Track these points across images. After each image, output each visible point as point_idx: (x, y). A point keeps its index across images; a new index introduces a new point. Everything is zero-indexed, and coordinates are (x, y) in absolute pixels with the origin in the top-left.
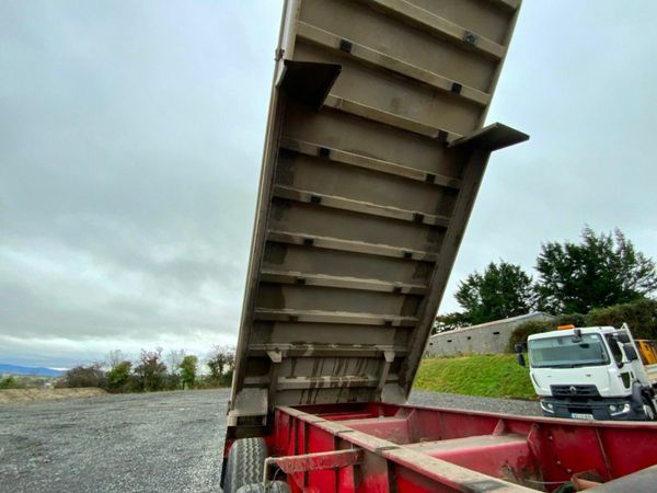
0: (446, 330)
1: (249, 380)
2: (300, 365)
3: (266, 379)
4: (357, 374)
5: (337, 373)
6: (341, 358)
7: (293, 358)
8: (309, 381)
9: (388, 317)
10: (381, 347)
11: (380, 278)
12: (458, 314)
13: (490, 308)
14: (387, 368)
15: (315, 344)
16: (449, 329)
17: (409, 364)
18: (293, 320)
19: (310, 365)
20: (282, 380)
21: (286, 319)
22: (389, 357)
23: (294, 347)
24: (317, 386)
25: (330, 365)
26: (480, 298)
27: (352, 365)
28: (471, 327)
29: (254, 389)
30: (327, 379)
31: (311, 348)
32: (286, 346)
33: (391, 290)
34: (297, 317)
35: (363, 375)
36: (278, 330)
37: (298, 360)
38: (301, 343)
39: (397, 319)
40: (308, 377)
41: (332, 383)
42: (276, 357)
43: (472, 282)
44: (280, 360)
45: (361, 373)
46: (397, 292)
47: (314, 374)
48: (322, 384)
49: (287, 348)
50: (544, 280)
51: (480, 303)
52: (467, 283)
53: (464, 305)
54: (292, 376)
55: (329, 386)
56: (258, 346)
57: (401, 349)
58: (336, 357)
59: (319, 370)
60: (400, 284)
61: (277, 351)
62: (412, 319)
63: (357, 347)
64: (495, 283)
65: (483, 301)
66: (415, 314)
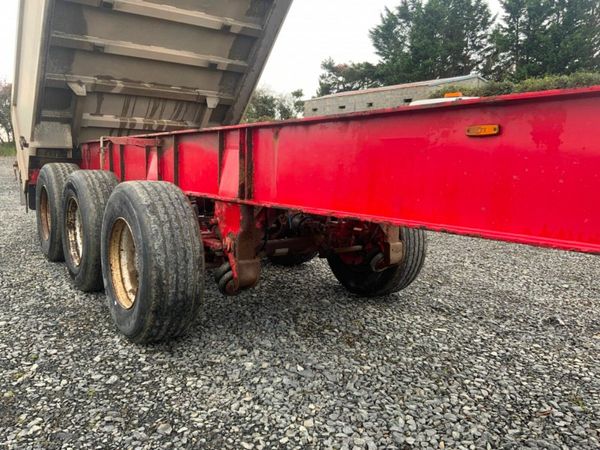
0: (345, 89)
1: (46, 113)
2: (107, 102)
3: (68, 114)
4: (175, 118)
5: (152, 116)
6: (157, 99)
7: (99, 93)
8: (118, 120)
9: (213, 59)
10: (202, 92)
11: (207, 11)
12: (368, 65)
13: (416, 61)
14: (208, 114)
15: (124, 80)
16: (349, 89)
17: (234, 113)
18: (98, 51)
19: (120, 103)
20: (87, 116)
21: (90, 48)
22: (212, 103)
23: (99, 82)
24: (128, 127)
25: (143, 106)
26: (408, 43)
27: (170, 107)
28: (382, 88)
29: (54, 124)
30: (140, 121)
31: (120, 84)
32: (90, 80)
33: (218, 28)
34: (103, 47)
35: (182, 121)
36: (79, 59)
37: (105, 97)
38: (109, 78)
39: (224, 62)
40: (117, 117)
41: (145, 125)
42: (80, 90)
43: (404, 12)
44: (85, 94)
45: (180, 118)
46: (225, 30)
47: (124, 113)
48: (133, 125)
49: (92, 82)
50: (506, 26)
51: (406, 50)
52: (396, 12)
53: (381, 51)
54: (98, 113)
55: (141, 128)
56: (57, 76)
57: (227, 96)
58: (151, 98)
59: (130, 110)
60: (230, 21)
61: (80, 83)
62: (241, 63)
63: (175, 89)
64: (439, 18)
65: (411, 48)
66: (245, 59)
